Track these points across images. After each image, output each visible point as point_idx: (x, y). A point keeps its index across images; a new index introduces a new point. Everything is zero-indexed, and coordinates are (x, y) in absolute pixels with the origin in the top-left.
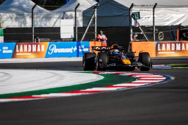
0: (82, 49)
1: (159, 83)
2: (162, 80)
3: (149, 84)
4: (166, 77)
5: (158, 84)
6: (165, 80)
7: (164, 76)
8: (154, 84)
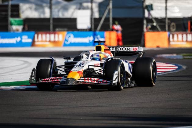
0: (97, 38)
1: (172, 72)
2: (174, 70)
3: (161, 73)
4: (178, 66)
5: (170, 72)
6: (177, 69)
7: (176, 65)
8: (167, 73)
